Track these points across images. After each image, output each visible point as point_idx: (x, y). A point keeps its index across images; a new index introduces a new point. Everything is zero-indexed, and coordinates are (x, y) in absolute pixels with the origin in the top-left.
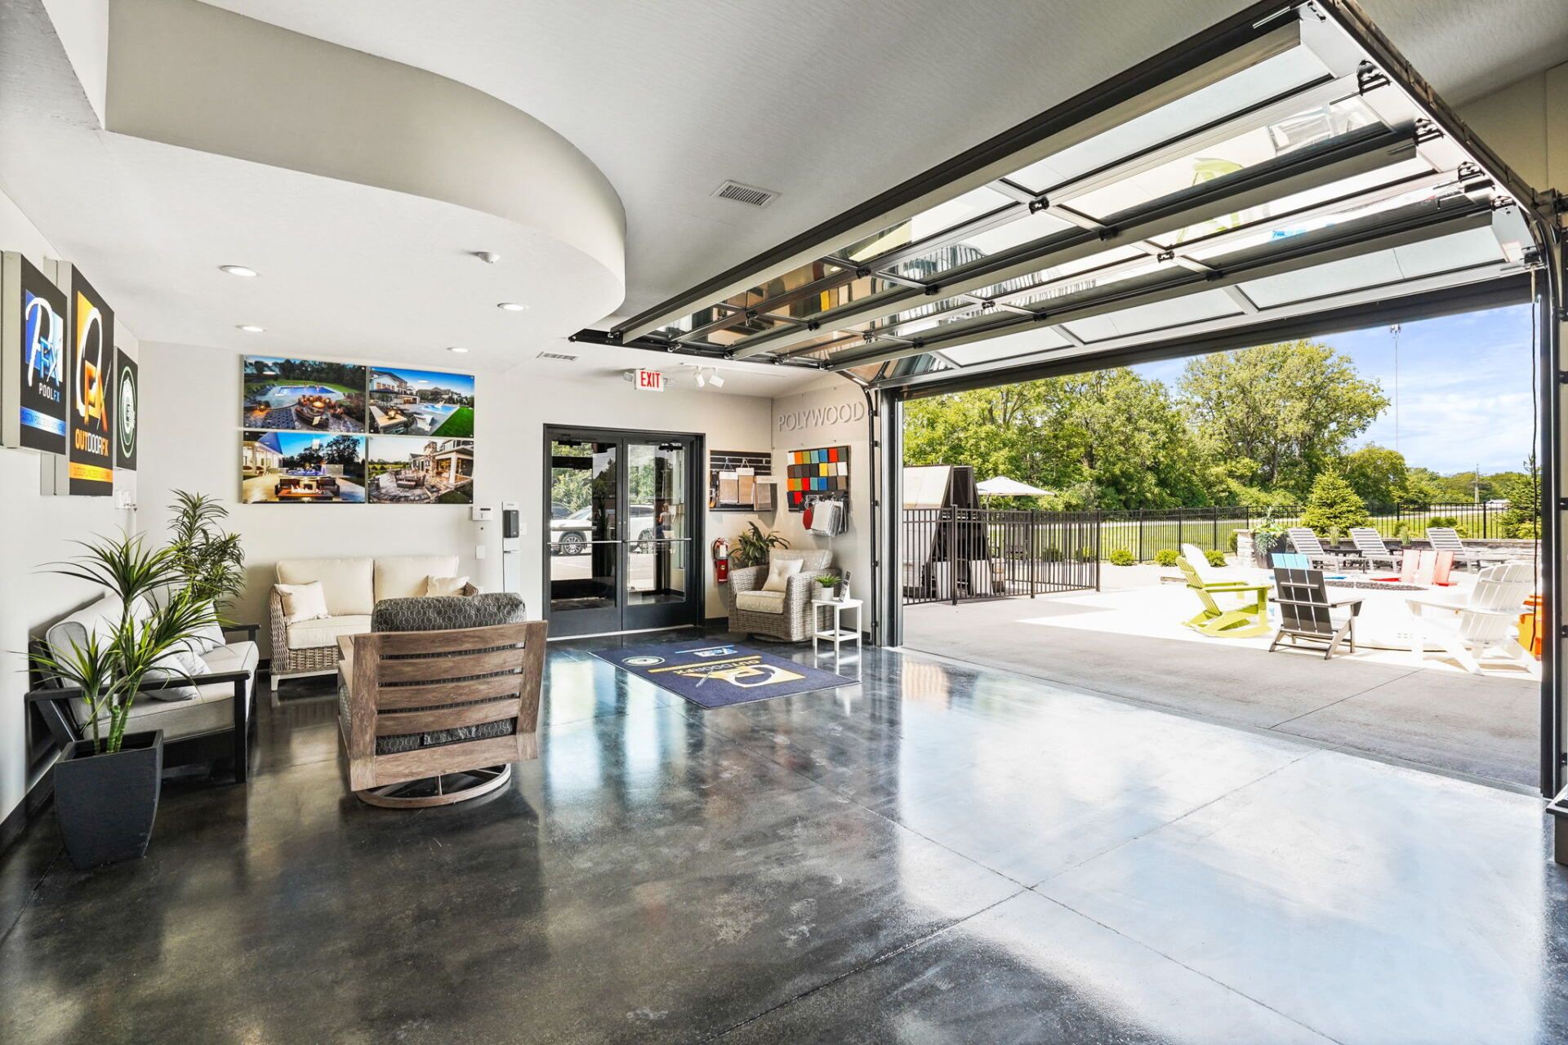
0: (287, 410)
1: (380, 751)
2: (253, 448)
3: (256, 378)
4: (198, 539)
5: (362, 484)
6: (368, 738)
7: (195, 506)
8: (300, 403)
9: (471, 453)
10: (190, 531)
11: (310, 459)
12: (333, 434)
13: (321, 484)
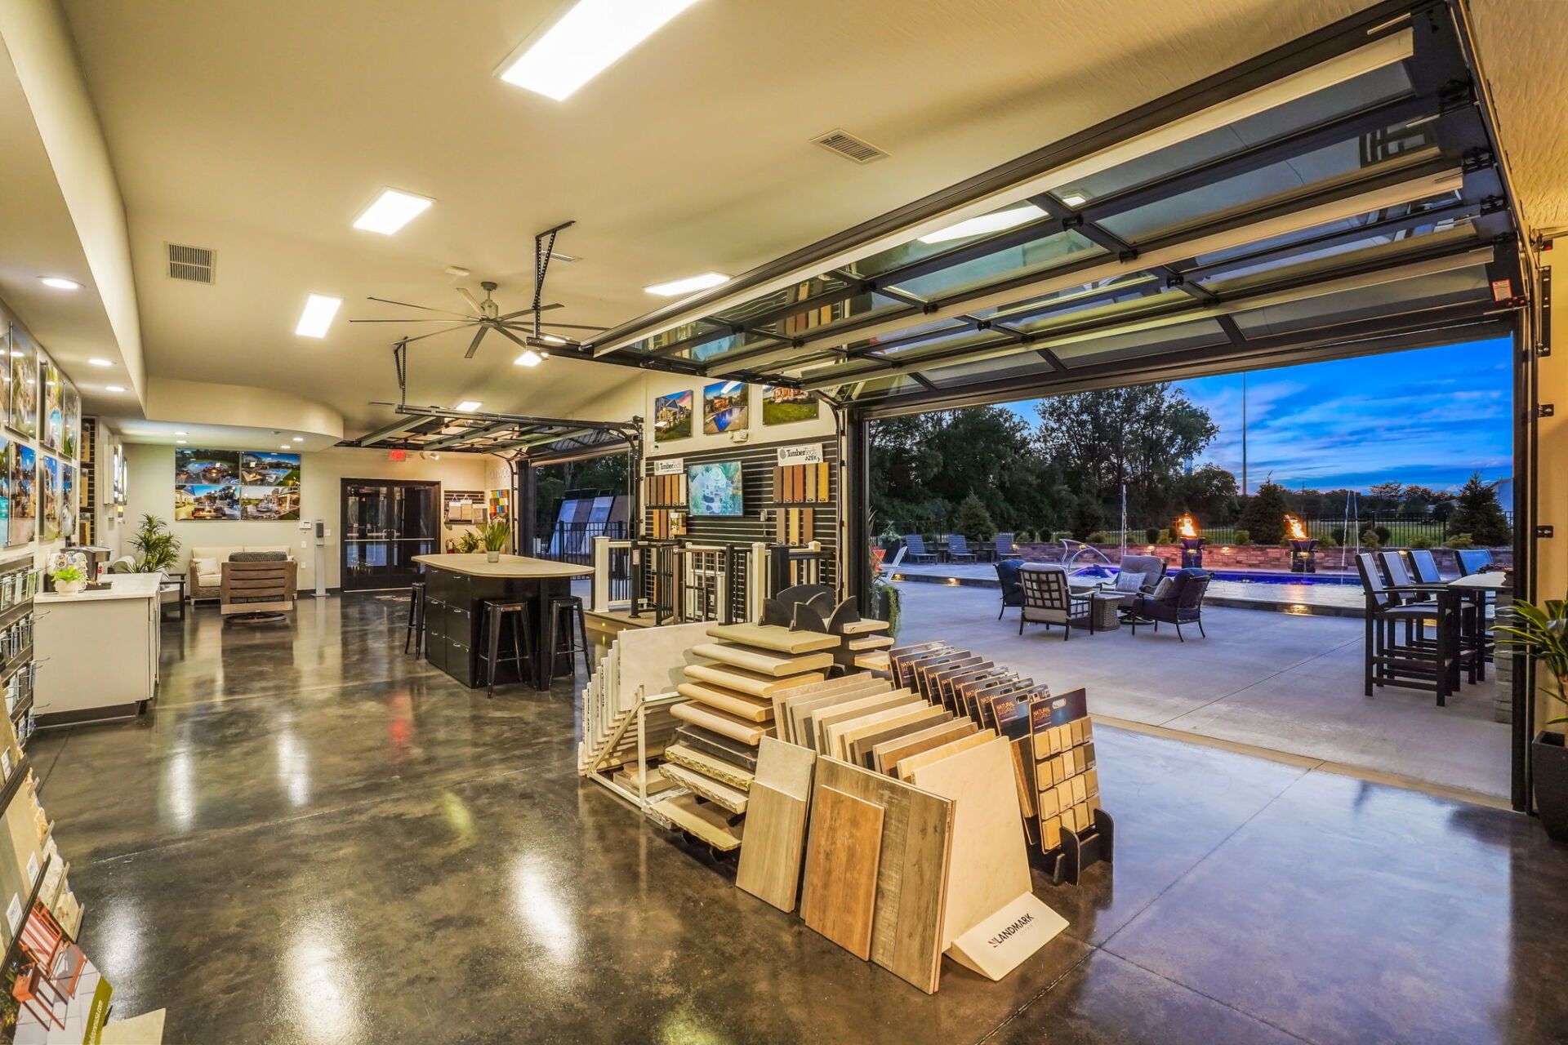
1: (232, 603)
2: (181, 494)
4: (154, 535)
6: (227, 597)
7: (152, 521)
8: (204, 471)
9: (298, 494)
12: (222, 486)
13: (216, 510)
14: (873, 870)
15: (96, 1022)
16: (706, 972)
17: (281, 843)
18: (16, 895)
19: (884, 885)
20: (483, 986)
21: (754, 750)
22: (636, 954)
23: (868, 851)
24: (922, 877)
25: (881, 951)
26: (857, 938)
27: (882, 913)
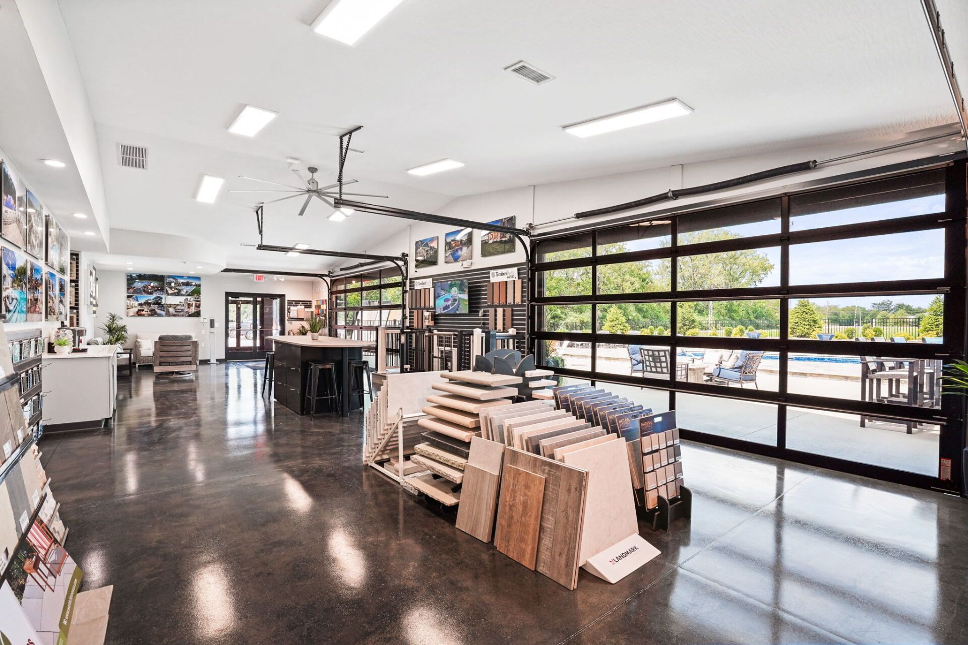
0: (140, 289)
1: (160, 365)
2: (130, 300)
3: (131, 280)
4: (115, 325)
5: (164, 311)
6: (158, 362)
7: (113, 317)
8: (144, 287)
9: (199, 301)
10: (113, 323)
11: (147, 303)
12: (154, 296)
13: (151, 311)
14: (538, 515)
15: (73, 590)
16: (434, 574)
17: (184, 498)
18: (25, 511)
19: (544, 524)
20: (299, 579)
21: (467, 445)
22: (392, 564)
23: (535, 503)
24: (567, 519)
25: (542, 564)
26: (527, 557)
27: (543, 541)
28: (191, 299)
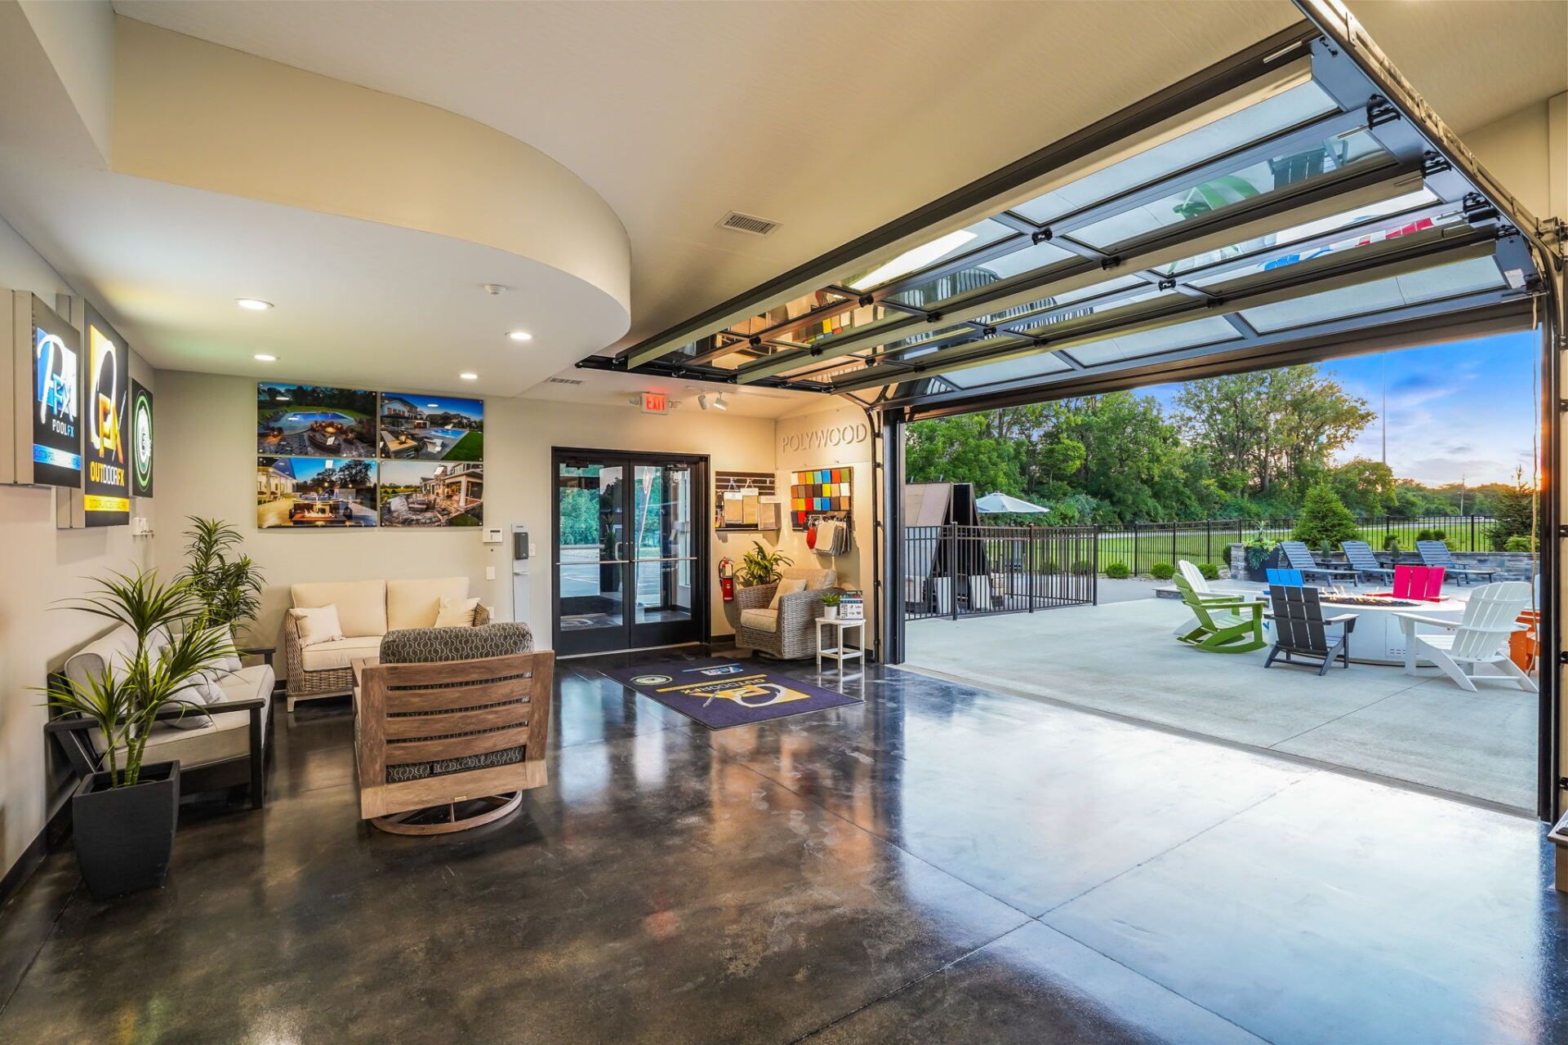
0: (300, 436)
1: (390, 780)
2: (268, 476)
3: (269, 405)
5: (374, 508)
6: (378, 767)
7: (210, 532)
8: (312, 429)
9: (480, 476)
10: (207, 556)
12: (345, 459)
13: (334, 508)
28: (458, 469)
